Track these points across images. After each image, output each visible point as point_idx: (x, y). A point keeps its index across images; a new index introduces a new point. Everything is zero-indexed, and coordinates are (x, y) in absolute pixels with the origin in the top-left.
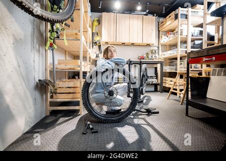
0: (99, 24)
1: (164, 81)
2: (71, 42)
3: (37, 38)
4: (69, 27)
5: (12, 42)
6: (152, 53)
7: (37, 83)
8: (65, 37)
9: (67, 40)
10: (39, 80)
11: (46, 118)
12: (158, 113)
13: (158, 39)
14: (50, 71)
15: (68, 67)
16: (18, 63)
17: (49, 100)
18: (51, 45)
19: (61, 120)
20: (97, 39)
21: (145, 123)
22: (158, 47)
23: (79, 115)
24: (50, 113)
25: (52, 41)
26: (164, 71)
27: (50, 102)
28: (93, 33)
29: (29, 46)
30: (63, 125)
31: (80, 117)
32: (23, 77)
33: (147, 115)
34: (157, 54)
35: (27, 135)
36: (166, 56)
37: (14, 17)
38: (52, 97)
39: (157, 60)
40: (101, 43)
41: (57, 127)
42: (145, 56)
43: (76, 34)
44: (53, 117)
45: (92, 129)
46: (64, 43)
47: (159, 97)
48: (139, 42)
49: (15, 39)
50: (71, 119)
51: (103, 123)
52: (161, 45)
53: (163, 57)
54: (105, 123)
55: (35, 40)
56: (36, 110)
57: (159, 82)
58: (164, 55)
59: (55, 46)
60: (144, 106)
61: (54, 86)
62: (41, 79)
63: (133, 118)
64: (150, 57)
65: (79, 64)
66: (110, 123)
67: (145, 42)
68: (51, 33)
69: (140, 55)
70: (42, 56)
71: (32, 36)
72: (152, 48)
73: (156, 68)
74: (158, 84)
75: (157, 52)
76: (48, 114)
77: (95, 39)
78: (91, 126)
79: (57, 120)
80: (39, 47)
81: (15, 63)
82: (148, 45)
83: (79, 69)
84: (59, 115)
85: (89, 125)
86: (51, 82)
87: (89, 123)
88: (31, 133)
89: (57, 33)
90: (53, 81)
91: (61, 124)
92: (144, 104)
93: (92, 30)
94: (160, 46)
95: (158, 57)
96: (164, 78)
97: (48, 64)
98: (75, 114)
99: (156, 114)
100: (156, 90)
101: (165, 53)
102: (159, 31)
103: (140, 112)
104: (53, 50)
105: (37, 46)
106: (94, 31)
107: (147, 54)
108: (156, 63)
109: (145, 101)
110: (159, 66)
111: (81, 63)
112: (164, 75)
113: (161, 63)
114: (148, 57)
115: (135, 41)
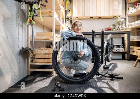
0: (71, 2)
1: (131, 50)
2: (46, 18)
3: (21, 17)
4: (45, 6)
5: (2, 20)
6: (119, 24)
7: (21, 50)
8: (41, 15)
9: (42, 17)
10: (22, 48)
11: (27, 77)
12: (122, 78)
13: (125, 11)
14: (31, 41)
15: (44, 38)
16: (7, 35)
17: (30, 63)
18: (31, 21)
19: (38, 79)
20: (69, 15)
21: (107, 86)
22: (125, 19)
23: (52, 76)
24: (31, 73)
25: (31, 18)
26: (131, 40)
27: (31, 65)
28: (65, 10)
29: (15, 23)
30: (38, 83)
31: (52, 78)
32: (10, 45)
33: (111, 79)
34: (124, 25)
35: (12, 89)
36: (133, 27)
37: (3, 2)
38: (32, 61)
39: (124, 31)
40: (73, 19)
41: (34, 84)
42: (112, 27)
43: (50, 12)
44: (33, 77)
45: (60, 87)
46: (40, 19)
47: (126, 65)
48: (105, 15)
49: (5, 18)
50: (45, 79)
51: (70, 83)
52: (128, 16)
53: (130, 27)
54: (72, 84)
55: (19, 19)
56: (20, 70)
57: (126, 50)
58: (131, 25)
59: (34, 22)
60: (109, 72)
61: (33, 53)
62: (24, 47)
63: (97, 82)
64: (117, 28)
65: (52, 36)
66: (75, 84)
67: (112, 14)
68: (30, 12)
69: (107, 27)
70: (25, 30)
71: (16, 15)
72: (119, 20)
73: (123, 38)
74: (126, 53)
75: (124, 23)
76: (29, 74)
77: (67, 15)
78: (59, 85)
79: (35, 79)
80: (22, 23)
81: (4, 35)
82: (115, 17)
83: (52, 39)
84: (37, 76)
85: (58, 84)
86: (31, 49)
87: (58, 82)
88: (15, 87)
89: (35, 12)
90: (32, 49)
91: (37, 82)
92: (110, 70)
93: (65, 9)
94: (127, 18)
95: (125, 27)
96: (131, 47)
97: (30, 36)
98: (49, 75)
99: (120, 80)
100: (123, 58)
101: (132, 23)
102: (126, 3)
103: (104, 77)
104: (32, 25)
105: (21, 23)
106: (66, 9)
107: (114, 25)
108: (123, 33)
109: (110, 67)
110: (126, 36)
111: (53, 34)
112: (132, 44)
113: (129, 33)
114: (115, 28)
115: (102, 15)
